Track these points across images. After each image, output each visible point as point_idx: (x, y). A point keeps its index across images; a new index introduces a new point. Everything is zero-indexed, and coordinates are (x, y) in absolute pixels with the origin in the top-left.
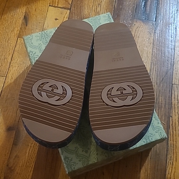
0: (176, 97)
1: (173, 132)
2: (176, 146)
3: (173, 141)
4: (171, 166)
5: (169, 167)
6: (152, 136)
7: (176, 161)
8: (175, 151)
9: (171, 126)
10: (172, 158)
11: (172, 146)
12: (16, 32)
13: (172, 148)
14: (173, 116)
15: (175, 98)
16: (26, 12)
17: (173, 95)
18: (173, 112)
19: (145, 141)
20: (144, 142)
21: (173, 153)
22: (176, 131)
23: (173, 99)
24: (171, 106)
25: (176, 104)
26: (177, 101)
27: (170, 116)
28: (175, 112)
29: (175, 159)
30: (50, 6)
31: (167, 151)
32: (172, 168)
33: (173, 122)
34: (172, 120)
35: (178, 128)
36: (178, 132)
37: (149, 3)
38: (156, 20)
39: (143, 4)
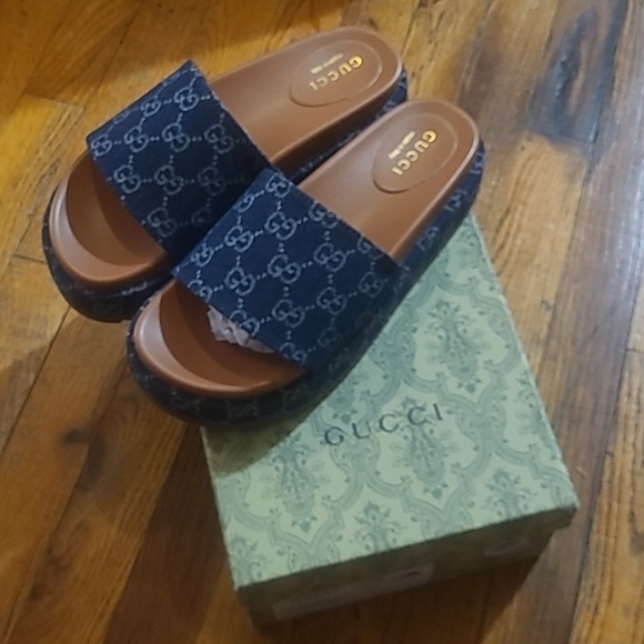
0: (635, 393)
1: (610, 506)
2: (614, 552)
3: (607, 535)
4: (590, 615)
5: (582, 618)
6: (527, 496)
7: (610, 600)
8: (609, 569)
9: (605, 486)
10: (596, 591)
11: (602, 550)
13: (601, 557)
14: (618, 454)
15: (629, 395)
17: (625, 387)
18: (621, 437)
19: (503, 511)
20: (500, 514)
21: (602, 575)
22: (619, 501)
23: (624, 399)
24: (615, 423)
25: (633, 414)
26: (634, 407)
27: (607, 453)
28: (624, 439)
29: (605, 596)
31: (582, 564)
32: (592, 622)
33: (613, 472)
34: (613, 465)
35: (628, 494)
36: (626, 508)
37: (578, 84)
38: (595, 141)
39: (559, 86)
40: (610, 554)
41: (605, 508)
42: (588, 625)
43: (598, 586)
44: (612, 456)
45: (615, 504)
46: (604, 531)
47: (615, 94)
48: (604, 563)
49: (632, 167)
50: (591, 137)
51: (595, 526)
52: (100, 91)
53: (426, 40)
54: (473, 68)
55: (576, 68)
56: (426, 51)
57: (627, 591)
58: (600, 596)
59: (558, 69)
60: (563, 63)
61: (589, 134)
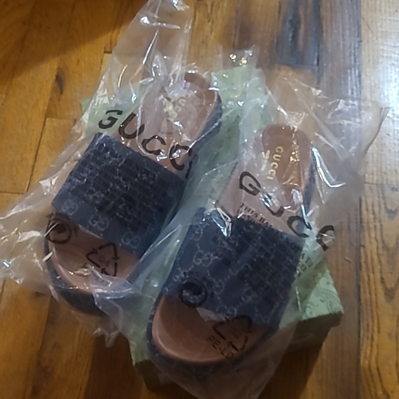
0: (370, 208)
1: (369, 277)
2: (377, 303)
3: (370, 294)
4: (369, 342)
5: (365, 345)
6: (312, 307)
7: (379, 332)
8: (375, 313)
9: (363, 265)
10: (370, 328)
11: (369, 303)
12: (42, 106)
13: (369, 308)
14: (367, 245)
15: (367, 210)
16: (59, 68)
17: (363, 204)
18: (367, 236)
21: (372, 317)
22: (373, 273)
23: (365, 212)
24: (362, 227)
25: (372, 220)
26: (372, 216)
27: (361, 245)
28: (370, 236)
29: (376, 329)
30: (105, 52)
31: (359, 313)
32: (372, 346)
33: (366, 257)
34: (365, 252)
35: (378, 267)
36: (378, 276)
37: (302, 31)
38: (318, 64)
39: (291, 35)
40: (374, 305)
41: (366, 278)
42: (369, 348)
43: (370, 325)
44: (364, 246)
45: (371, 275)
46: (368, 292)
47: (324, 34)
48: (372, 311)
49: (343, 76)
50: (315, 62)
51: (362, 290)
52: (13, 82)
53: (206, 20)
54: (238, 32)
55: (299, 23)
56: (208, 27)
57: (388, 324)
58: (373, 329)
59: (288, 25)
60: (290, 21)
61: (314, 61)
